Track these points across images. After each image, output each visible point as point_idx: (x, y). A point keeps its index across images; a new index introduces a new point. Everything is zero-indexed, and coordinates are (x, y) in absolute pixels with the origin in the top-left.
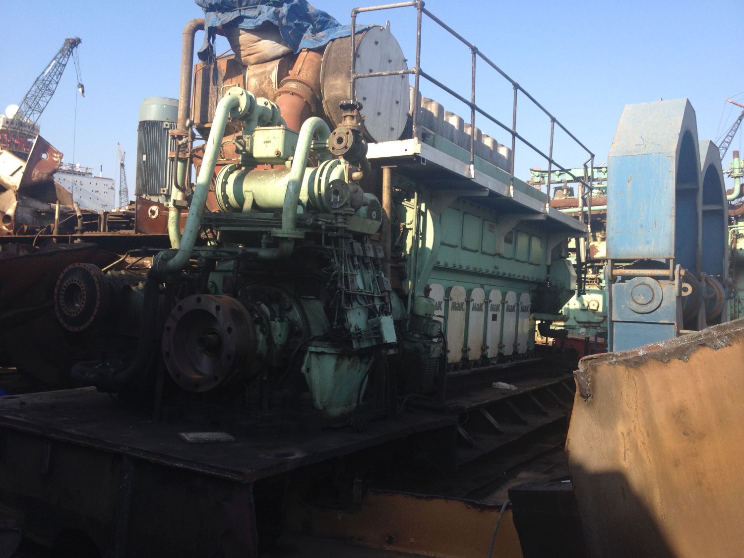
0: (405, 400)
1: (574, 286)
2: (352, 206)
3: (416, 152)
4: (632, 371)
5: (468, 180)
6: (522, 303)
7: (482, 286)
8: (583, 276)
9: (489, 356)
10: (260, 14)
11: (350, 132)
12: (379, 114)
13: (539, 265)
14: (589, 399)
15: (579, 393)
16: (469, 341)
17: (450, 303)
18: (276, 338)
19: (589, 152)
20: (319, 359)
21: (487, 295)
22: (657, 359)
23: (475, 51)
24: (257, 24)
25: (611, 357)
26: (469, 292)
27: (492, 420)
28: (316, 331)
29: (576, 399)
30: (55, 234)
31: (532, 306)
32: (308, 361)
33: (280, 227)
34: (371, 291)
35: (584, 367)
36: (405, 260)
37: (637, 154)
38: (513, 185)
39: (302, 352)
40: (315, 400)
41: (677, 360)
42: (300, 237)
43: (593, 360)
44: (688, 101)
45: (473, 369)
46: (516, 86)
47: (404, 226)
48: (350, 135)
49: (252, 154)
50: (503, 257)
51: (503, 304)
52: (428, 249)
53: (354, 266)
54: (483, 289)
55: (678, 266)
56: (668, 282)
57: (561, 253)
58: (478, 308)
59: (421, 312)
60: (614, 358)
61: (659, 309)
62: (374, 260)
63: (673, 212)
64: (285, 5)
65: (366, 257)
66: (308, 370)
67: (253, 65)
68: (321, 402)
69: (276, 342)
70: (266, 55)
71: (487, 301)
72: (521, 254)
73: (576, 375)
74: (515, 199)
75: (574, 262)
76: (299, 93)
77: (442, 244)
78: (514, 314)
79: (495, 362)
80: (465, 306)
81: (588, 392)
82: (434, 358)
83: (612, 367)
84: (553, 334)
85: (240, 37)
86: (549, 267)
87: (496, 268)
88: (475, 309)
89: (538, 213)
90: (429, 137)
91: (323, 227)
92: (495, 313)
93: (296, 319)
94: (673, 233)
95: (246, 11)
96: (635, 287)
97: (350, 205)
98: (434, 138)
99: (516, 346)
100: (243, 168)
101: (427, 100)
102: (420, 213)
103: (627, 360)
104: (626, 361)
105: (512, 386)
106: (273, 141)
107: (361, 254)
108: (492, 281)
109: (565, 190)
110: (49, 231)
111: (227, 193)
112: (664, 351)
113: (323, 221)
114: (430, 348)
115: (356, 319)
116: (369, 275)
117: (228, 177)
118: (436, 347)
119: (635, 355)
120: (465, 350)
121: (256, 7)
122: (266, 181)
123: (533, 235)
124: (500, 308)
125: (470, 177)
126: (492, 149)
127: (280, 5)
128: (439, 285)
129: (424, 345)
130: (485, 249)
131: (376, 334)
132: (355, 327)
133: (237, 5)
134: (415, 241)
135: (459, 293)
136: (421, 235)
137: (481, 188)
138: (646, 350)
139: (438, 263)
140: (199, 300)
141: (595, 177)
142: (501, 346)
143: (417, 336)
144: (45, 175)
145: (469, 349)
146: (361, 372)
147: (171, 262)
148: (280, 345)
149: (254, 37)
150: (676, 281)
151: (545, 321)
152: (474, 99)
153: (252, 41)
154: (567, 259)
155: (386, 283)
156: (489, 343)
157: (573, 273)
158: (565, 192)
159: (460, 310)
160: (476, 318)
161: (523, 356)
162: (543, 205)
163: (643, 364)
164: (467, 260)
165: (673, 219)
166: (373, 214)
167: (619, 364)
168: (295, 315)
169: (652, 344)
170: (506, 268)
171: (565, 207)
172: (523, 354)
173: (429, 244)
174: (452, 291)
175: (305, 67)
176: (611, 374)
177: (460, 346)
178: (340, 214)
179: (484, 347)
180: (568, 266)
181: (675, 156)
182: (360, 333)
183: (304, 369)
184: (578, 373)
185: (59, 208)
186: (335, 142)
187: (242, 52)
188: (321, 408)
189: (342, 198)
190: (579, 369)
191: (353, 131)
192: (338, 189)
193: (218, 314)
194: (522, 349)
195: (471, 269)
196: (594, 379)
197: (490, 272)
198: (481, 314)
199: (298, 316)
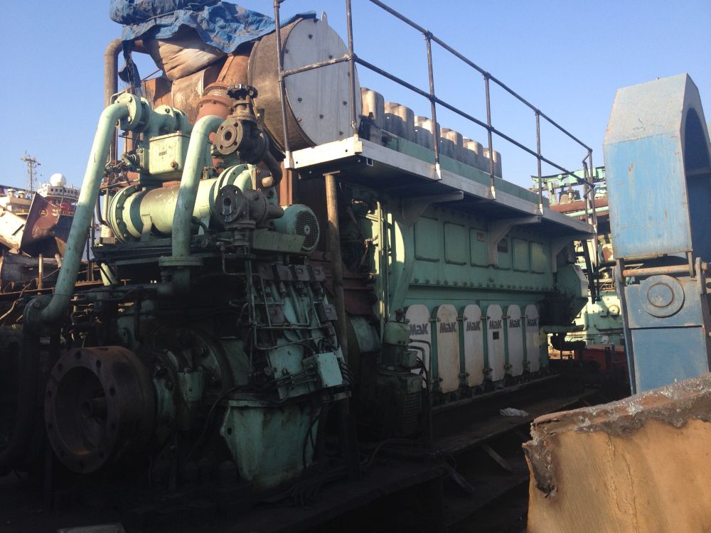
0: (376, 450)
1: (587, 293)
2: (252, 218)
3: (357, 151)
4: (619, 443)
5: (435, 182)
6: (527, 317)
7: (478, 303)
8: (595, 281)
9: (494, 380)
10: (177, 19)
11: (240, 124)
12: (321, 117)
13: (543, 273)
14: (553, 494)
15: (536, 483)
16: (467, 366)
17: (438, 325)
18: (186, 394)
19: (586, 147)
20: (242, 415)
21: (484, 312)
22: (663, 421)
23: (429, 36)
24: (173, 31)
25: (581, 418)
26: (461, 311)
27: (498, 458)
28: (241, 380)
29: (531, 494)
30: (39, 288)
31: (541, 318)
32: (229, 420)
33: (170, 254)
34: (306, 322)
35: (539, 437)
36: (373, 281)
37: (635, 138)
38: (494, 185)
39: (222, 409)
40: (242, 469)
41: (699, 423)
42: (198, 264)
43: (552, 423)
44: (688, 77)
45: (475, 397)
46: (487, 76)
47: (370, 243)
48: (240, 128)
49: (148, 170)
50: (498, 268)
51: (505, 320)
52: (400, 263)
53: (281, 294)
54: (479, 306)
55: (698, 259)
56: (689, 278)
57: (567, 259)
58: (475, 327)
59: (393, 340)
60: (587, 419)
61: (682, 311)
62: (312, 284)
63: (685, 199)
64: (206, 8)
65: (298, 281)
66: (230, 431)
67: (178, 79)
68: (250, 471)
69: (185, 399)
70: (190, 66)
71: (484, 318)
72: (521, 262)
73: (527, 451)
74: (499, 201)
75: (584, 266)
76: (222, 100)
77: (418, 258)
78: (520, 329)
79: (501, 386)
80: (457, 327)
81: (549, 481)
82: (413, 394)
83: (583, 436)
84: (569, 346)
85: (160, 50)
86: (555, 275)
87: (491, 280)
88: (470, 328)
89: (532, 215)
90: (390, 141)
91: (222, 249)
92: (496, 330)
93: (214, 367)
94: (688, 222)
95: (163, 19)
96: (650, 288)
97: (248, 218)
98: (398, 142)
99: (527, 364)
100: (144, 189)
101: (393, 105)
102: (386, 226)
103: (609, 422)
104: (607, 425)
105: (523, 412)
106: (169, 152)
107: (290, 278)
108: (491, 296)
109: (570, 194)
110: (34, 285)
111: (124, 220)
112: (674, 406)
113: (222, 241)
114: (406, 381)
115: (285, 360)
116: (304, 304)
117: (125, 201)
118: (414, 380)
119: (622, 414)
120: (463, 375)
121: (173, 14)
122: (164, 201)
123: (532, 242)
124: (502, 324)
125: (436, 179)
126: (476, 153)
127: (201, 9)
128: (422, 306)
129: (400, 378)
130: (474, 261)
131: (313, 376)
132: (283, 371)
133: (151, 13)
134: (383, 259)
135: (448, 312)
136: (389, 249)
137: (453, 191)
138: (640, 403)
139: (416, 281)
140: (78, 355)
141: (600, 177)
142: (507, 367)
143: (390, 368)
144: (46, 231)
145: (468, 375)
146: (303, 426)
147: (45, 312)
148: (192, 402)
149: (175, 47)
150: (698, 277)
151: (558, 333)
152: (433, 90)
153: (174, 52)
154: (576, 264)
155: (328, 311)
156: (492, 365)
157: (584, 279)
158: (570, 195)
159: (452, 331)
160: (472, 338)
161: (536, 375)
162: (536, 206)
163: (638, 430)
164: (452, 275)
165: (686, 206)
166: (305, 229)
167: (595, 431)
168: (213, 361)
169: (651, 393)
170: (503, 280)
171: (572, 211)
172: (536, 373)
173: (400, 257)
174: (439, 310)
175: (231, 72)
176: (585, 449)
177: (455, 372)
178: (236, 229)
179: (487, 370)
180: (577, 272)
181: (679, 136)
182: (289, 378)
183: (223, 430)
184: (531, 446)
185: (43, 261)
186: (223, 138)
187: (165, 66)
188: (250, 478)
189: (235, 208)
190: (531, 439)
191: (244, 122)
192: (229, 197)
193: (99, 371)
194: (534, 367)
195: (460, 284)
196: (557, 457)
197: (484, 285)
198: (479, 334)
199: (216, 363)
